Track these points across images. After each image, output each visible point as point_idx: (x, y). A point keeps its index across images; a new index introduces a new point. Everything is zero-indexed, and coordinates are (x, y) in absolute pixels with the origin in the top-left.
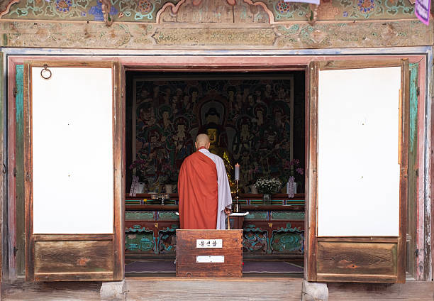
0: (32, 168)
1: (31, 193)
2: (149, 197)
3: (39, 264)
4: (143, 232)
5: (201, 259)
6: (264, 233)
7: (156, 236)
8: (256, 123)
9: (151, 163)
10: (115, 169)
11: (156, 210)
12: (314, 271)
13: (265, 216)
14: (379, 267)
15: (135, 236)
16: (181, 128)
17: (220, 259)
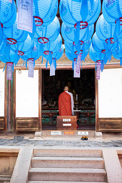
0: (15, 98)
1: (15, 106)
2: (48, 105)
3: (17, 126)
4: (47, 117)
5: (64, 125)
6: (86, 117)
7: (51, 118)
8: (84, 80)
9: (49, 94)
10: (39, 99)
11: (51, 109)
12: (98, 128)
13: (86, 111)
14: (117, 127)
15: (44, 118)
16: (59, 82)
17: (70, 125)
